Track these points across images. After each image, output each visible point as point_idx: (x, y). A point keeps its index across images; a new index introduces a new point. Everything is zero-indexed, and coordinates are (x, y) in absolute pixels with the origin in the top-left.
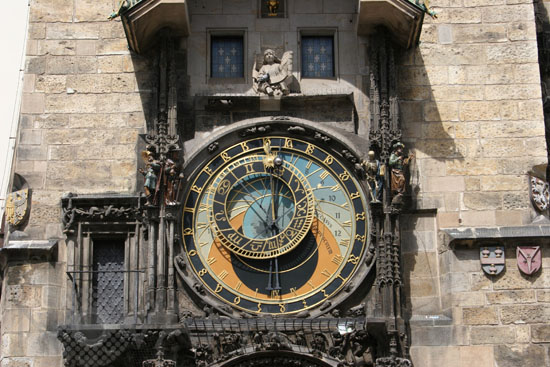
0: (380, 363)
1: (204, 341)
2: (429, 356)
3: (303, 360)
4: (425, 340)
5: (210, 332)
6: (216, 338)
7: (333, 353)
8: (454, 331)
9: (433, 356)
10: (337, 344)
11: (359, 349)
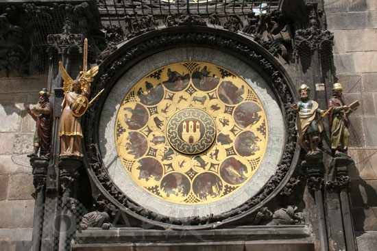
0: (300, 34)
1: (115, 23)
2: (345, 39)
3: (217, 36)
4: (342, 25)
5: (122, 15)
6: (127, 20)
7: (249, 30)
8: (370, 15)
9: (350, 39)
10: (252, 23)
11: (276, 26)
